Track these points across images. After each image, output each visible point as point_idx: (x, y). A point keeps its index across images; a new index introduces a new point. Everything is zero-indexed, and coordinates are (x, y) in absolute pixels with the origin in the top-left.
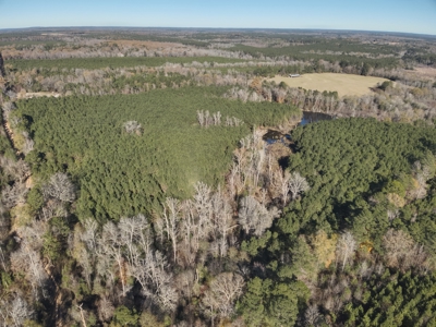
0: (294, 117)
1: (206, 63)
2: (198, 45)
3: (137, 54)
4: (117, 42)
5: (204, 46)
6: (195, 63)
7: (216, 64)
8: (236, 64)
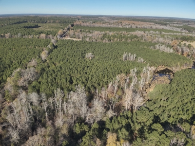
0: (186, 64)
1: (157, 32)
2: (162, 24)
3: (127, 27)
4: (122, 21)
5: (166, 25)
6: (151, 31)
7: (163, 33)
8: (175, 34)
